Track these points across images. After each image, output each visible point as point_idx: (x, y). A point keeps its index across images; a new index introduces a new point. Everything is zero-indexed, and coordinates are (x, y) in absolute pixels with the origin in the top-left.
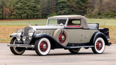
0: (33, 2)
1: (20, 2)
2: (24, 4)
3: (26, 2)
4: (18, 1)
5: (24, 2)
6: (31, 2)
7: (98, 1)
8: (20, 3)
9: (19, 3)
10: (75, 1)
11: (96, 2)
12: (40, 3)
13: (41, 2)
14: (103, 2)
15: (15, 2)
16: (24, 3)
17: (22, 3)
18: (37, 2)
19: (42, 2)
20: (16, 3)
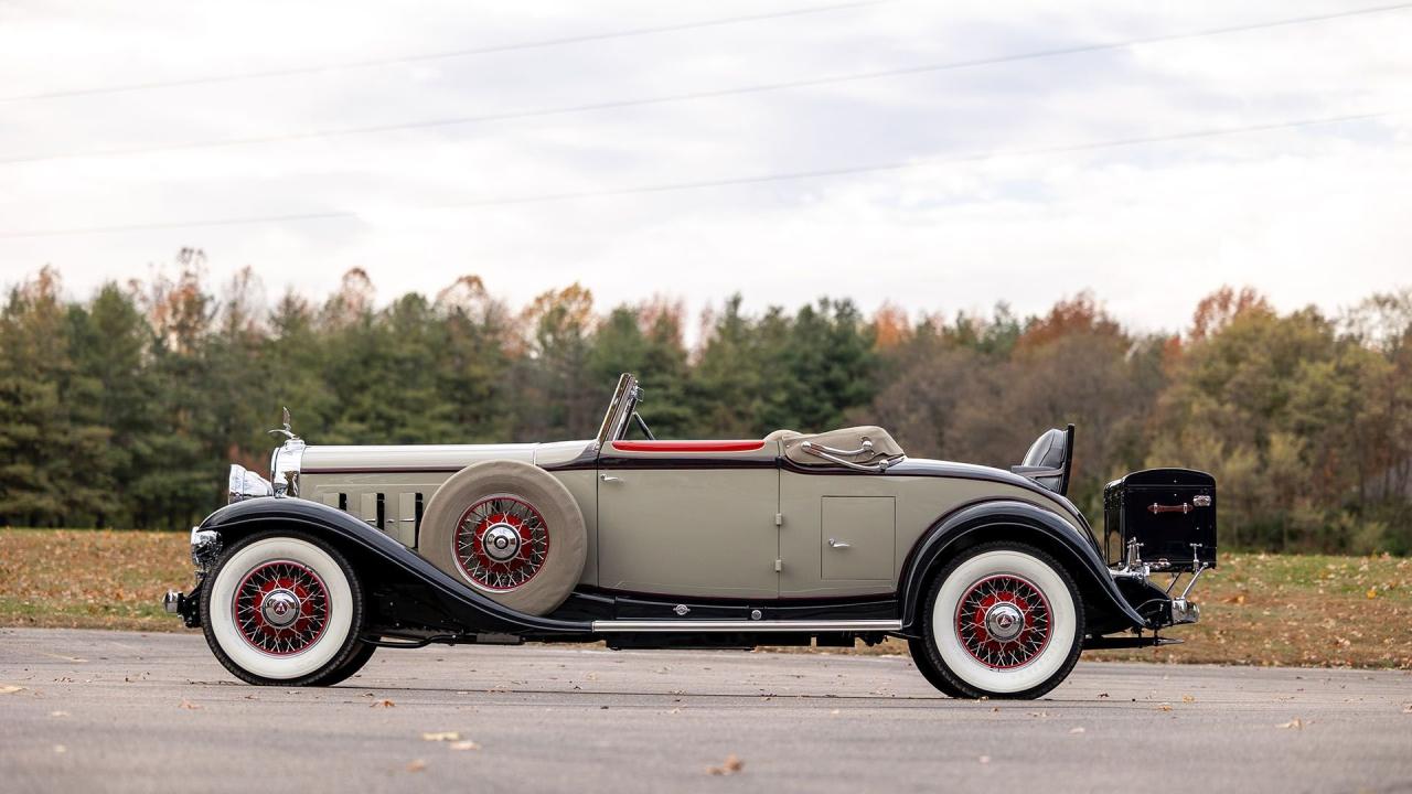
0: (446, 417)
1: (351, 411)
2: (381, 430)
3: (394, 413)
4: (334, 408)
5: (380, 416)
6: (428, 413)
7: (913, 418)
8: (352, 419)
9: (345, 418)
10: (751, 416)
11: (903, 423)
12: (496, 420)
13: (505, 414)
14: (951, 426)
15: (315, 409)
16: (381, 423)
17: (362, 419)
18: (476, 417)
19: (512, 417)
20: (320, 420)
